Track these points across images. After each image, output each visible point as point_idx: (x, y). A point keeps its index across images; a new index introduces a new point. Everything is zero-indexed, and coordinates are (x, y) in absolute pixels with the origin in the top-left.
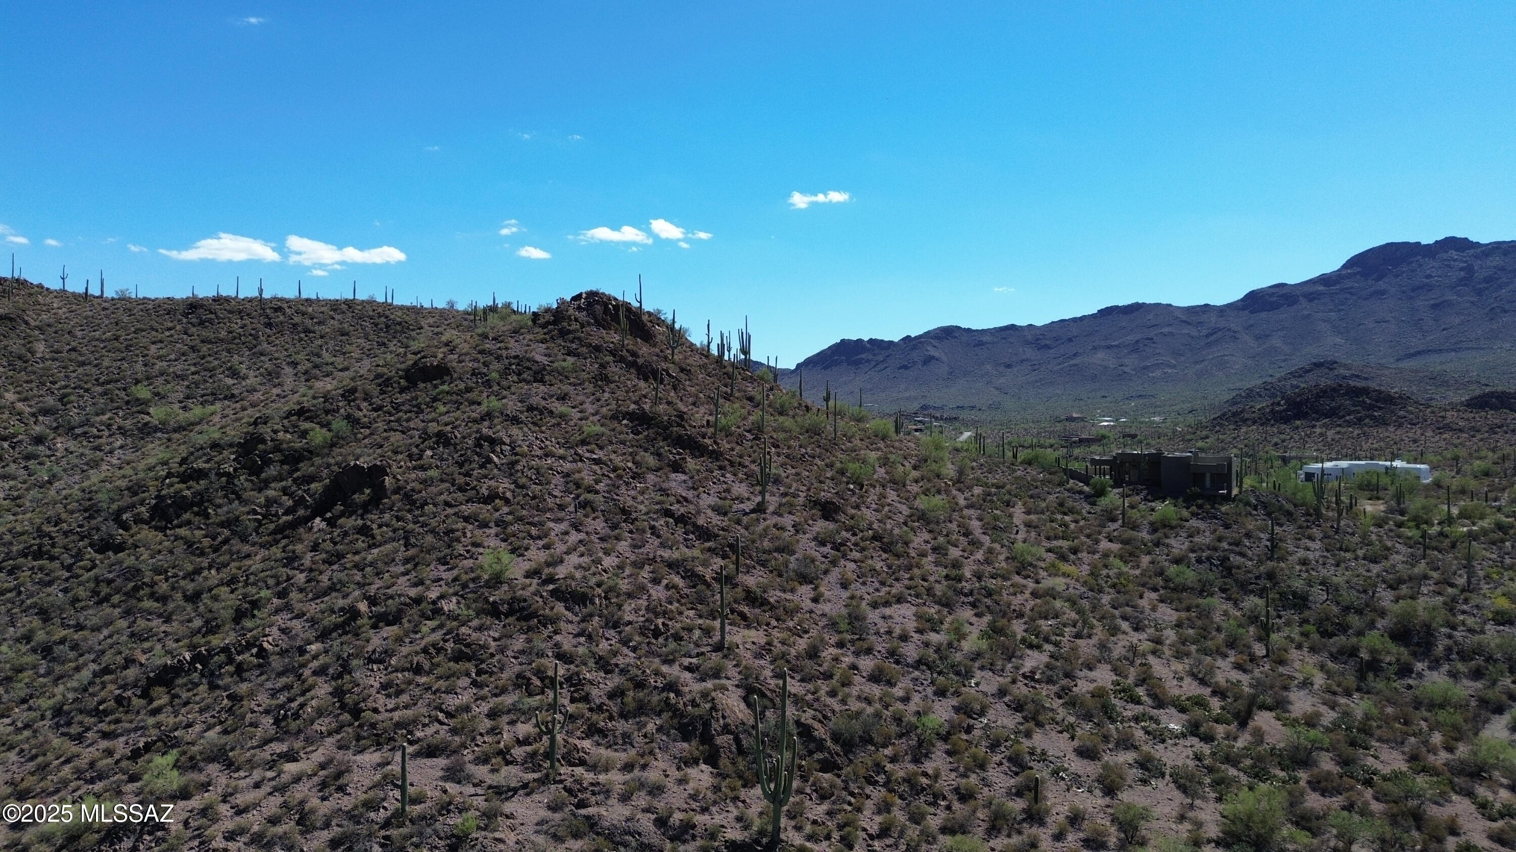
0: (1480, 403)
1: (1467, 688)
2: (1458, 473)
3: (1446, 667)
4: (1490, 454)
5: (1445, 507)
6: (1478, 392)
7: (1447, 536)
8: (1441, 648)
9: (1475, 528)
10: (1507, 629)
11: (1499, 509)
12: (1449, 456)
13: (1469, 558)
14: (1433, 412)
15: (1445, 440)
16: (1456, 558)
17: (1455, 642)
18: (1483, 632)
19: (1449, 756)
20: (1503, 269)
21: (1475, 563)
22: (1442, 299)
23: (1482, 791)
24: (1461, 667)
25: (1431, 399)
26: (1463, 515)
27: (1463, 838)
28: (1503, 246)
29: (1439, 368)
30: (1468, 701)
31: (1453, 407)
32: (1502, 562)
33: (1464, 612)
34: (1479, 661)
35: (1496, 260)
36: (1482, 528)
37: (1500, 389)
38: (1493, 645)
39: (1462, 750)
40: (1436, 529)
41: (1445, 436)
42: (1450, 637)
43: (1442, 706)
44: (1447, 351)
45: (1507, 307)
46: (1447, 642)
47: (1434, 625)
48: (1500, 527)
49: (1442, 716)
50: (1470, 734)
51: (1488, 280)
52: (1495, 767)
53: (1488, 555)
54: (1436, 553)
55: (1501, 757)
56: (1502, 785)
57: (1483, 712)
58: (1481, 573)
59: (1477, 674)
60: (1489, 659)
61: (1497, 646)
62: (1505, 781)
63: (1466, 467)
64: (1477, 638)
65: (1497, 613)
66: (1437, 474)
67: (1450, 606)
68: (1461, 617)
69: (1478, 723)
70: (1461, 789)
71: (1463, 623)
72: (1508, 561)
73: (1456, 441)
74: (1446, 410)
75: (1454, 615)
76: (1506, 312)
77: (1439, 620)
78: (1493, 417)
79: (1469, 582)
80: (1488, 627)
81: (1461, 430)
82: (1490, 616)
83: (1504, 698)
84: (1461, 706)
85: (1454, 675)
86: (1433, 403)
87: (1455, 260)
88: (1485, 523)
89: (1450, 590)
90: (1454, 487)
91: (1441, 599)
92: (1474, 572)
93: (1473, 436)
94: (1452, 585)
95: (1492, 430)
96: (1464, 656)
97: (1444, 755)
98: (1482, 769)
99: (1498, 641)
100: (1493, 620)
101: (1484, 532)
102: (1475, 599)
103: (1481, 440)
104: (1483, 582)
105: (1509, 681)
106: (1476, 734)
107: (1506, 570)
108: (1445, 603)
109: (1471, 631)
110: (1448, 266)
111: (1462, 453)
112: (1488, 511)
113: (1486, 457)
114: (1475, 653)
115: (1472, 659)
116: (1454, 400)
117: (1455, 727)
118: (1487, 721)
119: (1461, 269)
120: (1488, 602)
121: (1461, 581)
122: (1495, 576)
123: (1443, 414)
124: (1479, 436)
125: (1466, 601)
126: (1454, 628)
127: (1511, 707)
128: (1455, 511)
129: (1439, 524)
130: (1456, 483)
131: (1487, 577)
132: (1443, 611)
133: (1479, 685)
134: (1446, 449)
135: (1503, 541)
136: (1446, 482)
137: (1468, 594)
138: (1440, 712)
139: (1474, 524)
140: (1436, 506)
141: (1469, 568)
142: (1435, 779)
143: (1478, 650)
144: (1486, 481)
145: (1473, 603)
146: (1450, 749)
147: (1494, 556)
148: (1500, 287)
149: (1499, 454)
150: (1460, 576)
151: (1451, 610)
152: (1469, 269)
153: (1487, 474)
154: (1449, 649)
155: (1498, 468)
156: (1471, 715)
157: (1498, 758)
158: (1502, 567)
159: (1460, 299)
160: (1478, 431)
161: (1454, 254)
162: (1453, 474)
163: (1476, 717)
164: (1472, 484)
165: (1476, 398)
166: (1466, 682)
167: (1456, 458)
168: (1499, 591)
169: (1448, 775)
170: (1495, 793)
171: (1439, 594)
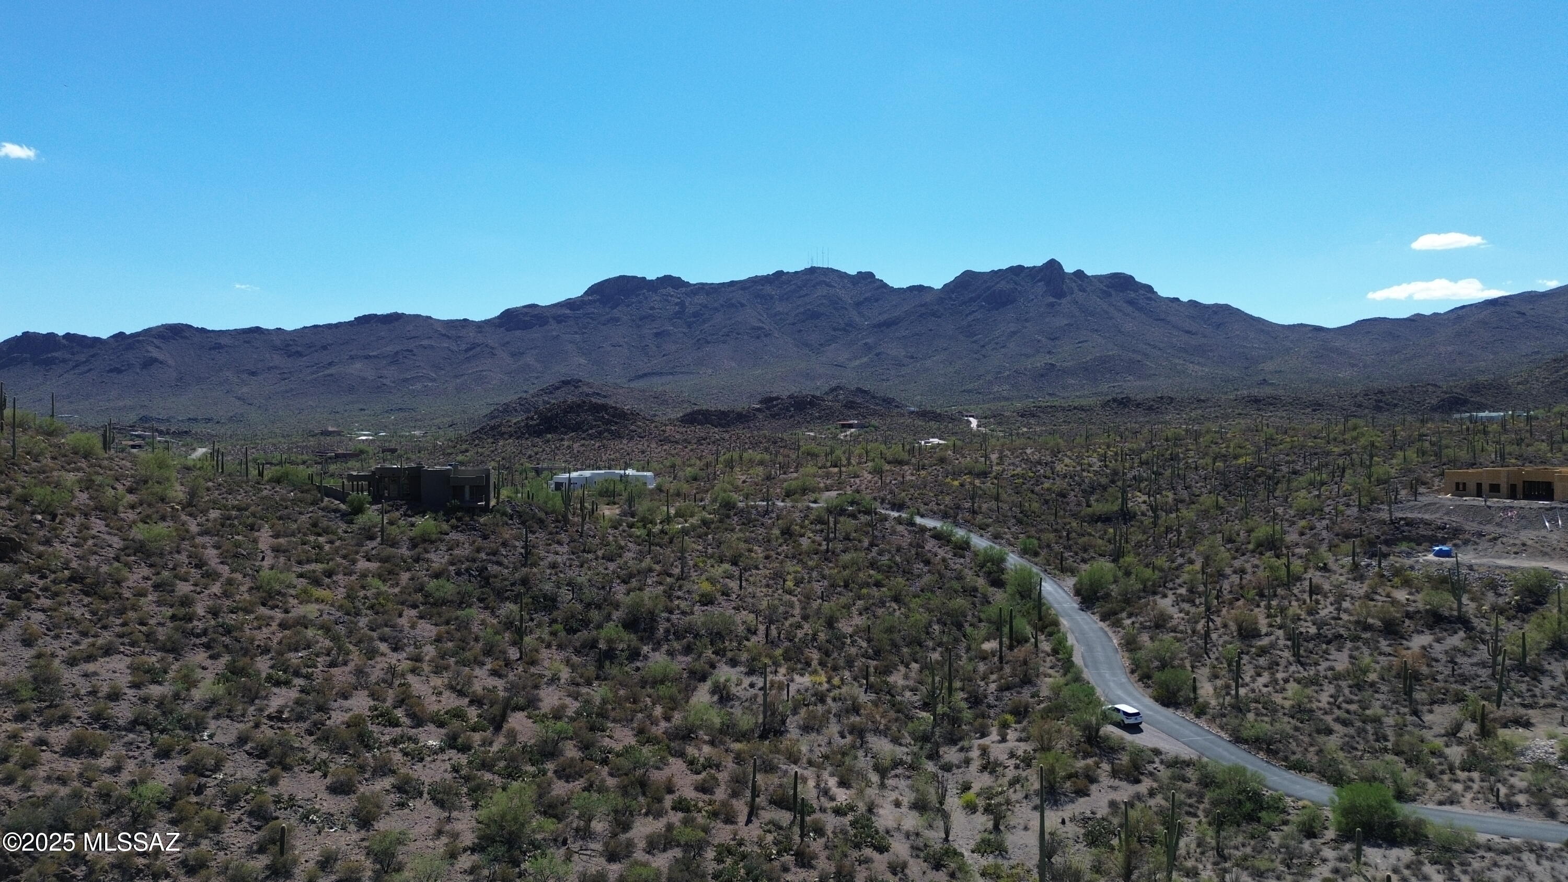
0: (691, 419)
1: (681, 663)
2: (674, 479)
3: (665, 647)
4: (698, 462)
5: (665, 508)
6: (689, 410)
7: (666, 533)
8: (661, 630)
9: (687, 525)
10: (709, 608)
11: (704, 508)
12: (668, 464)
13: (683, 550)
14: (656, 427)
15: (665, 450)
16: (673, 551)
17: (672, 625)
18: (692, 613)
19: (667, 725)
20: (706, 306)
21: (687, 555)
22: (662, 329)
23: (691, 750)
24: (677, 645)
25: (655, 415)
26: (678, 514)
27: (677, 794)
28: (707, 287)
29: (660, 389)
30: (681, 674)
31: (671, 422)
32: (706, 552)
33: (679, 598)
34: (690, 638)
35: (701, 299)
36: (692, 525)
37: (704, 407)
38: (699, 623)
39: (677, 717)
40: (659, 527)
41: (665, 447)
42: (668, 620)
43: (662, 682)
44: (667, 374)
45: (709, 339)
46: (668, 625)
47: (657, 611)
48: (705, 523)
49: (663, 690)
50: (683, 702)
51: (696, 315)
52: (700, 727)
53: (696, 547)
54: (658, 548)
55: (705, 717)
56: (705, 742)
57: (692, 682)
58: (691, 563)
59: (688, 650)
60: (697, 636)
61: (703, 624)
62: (706, 738)
63: (680, 474)
64: (688, 618)
65: (702, 596)
66: (659, 480)
67: (669, 595)
68: (676, 602)
69: (689, 691)
70: (676, 751)
71: (678, 607)
72: (710, 551)
73: (673, 452)
74: (666, 425)
75: (671, 601)
76: (708, 343)
77: (660, 607)
78: (700, 431)
79: (682, 571)
80: (696, 608)
81: (677, 442)
82: (698, 598)
83: (707, 666)
84: (677, 680)
85: (671, 653)
86: (657, 419)
87: (672, 296)
88: (694, 520)
89: (668, 579)
90: (671, 491)
91: (661, 588)
92: (686, 563)
93: (686, 447)
94: (670, 575)
95: (700, 441)
96: (679, 636)
97: (663, 724)
98: (691, 731)
99: (702, 619)
100: (700, 601)
101: (694, 528)
102: (687, 586)
103: (692, 450)
104: (692, 571)
105: (710, 652)
106: (687, 702)
107: (709, 558)
108: (665, 592)
109: (684, 613)
110: (667, 300)
111: (678, 461)
112: (696, 510)
113: (694, 465)
114: (686, 632)
115: (684, 638)
116: (672, 417)
117: (672, 699)
118: (695, 689)
119: (676, 304)
120: (696, 587)
121: (676, 571)
122: (701, 565)
123: (664, 428)
124: (690, 447)
125: (680, 588)
126: (671, 612)
127: (711, 674)
128: (672, 511)
129: (661, 523)
130: (672, 487)
131: (695, 565)
132: (664, 599)
133: (689, 659)
134: (666, 459)
135: (706, 534)
136: (666, 486)
137: (682, 582)
138: (660, 687)
139: (686, 521)
140: (658, 508)
141: (682, 559)
142: (656, 747)
143: (689, 629)
144: (695, 484)
145: (685, 589)
146: (668, 719)
147: (700, 548)
148: (704, 322)
149: (704, 461)
150: (676, 567)
151: (669, 597)
152: (682, 304)
153: (695, 479)
154: (667, 631)
155: (703, 474)
156: (683, 686)
157: (702, 720)
158: (706, 556)
159: (676, 330)
160: (690, 443)
161: (670, 290)
162: (671, 479)
163: (687, 686)
164: (685, 487)
165: (687, 415)
166: (680, 658)
167: (673, 466)
168: (704, 577)
169: (667, 741)
170: (700, 750)
171: (661, 583)
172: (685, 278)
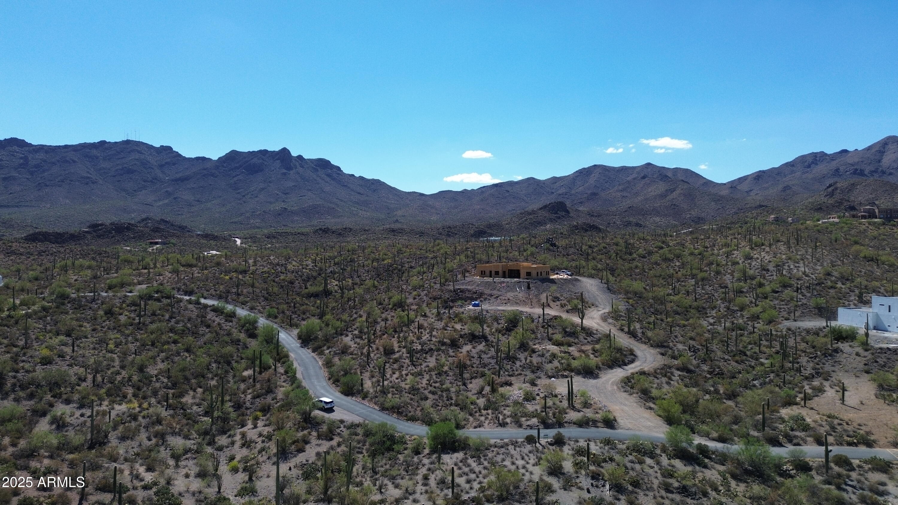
0: (33, 238)
1: (26, 405)
2: (19, 279)
3: (13, 396)
4: (39, 267)
5: (12, 300)
6: (31, 232)
7: (13, 317)
8: (9, 385)
9: (30, 311)
10: (48, 367)
11: (44, 299)
12: (14, 269)
13: (26, 329)
14: (4, 243)
15: (11, 260)
16: (18, 330)
17: (18, 380)
18: (34, 371)
19: (14, 449)
20: (45, 161)
21: (30, 331)
22: (9, 175)
23: (34, 464)
24: (22, 394)
25: (3, 236)
26: (21, 304)
27: (22, 495)
28: (45, 148)
29: (8, 217)
30: (26, 413)
31: (17, 240)
32: (45, 329)
33: (23, 361)
34: (33, 388)
35: (41, 156)
36: (34, 310)
37: (44, 230)
38: (40, 377)
39: (22, 443)
40: (7, 313)
41: (11, 258)
42: (15, 377)
43: (10, 420)
44: (13, 207)
45: (48, 183)
46: (13, 381)
47: (5, 372)
48: (44, 309)
49: (10, 426)
50: (28, 434)
51: (37, 166)
52: (41, 448)
53: (37, 325)
54: (6, 328)
55: (45, 441)
56: (45, 457)
57: (35, 418)
58: (33, 337)
59: (31, 396)
60: (39, 386)
61: (43, 378)
62: (46, 454)
63: (25, 276)
64: (30, 375)
65: (43, 358)
67: (15, 359)
68: (22, 365)
69: (31, 424)
70: (21, 467)
71: (23, 368)
72: (49, 328)
73: (18, 261)
74: (12, 242)
75: (17, 364)
76: (47, 186)
77: (8, 368)
78: (40, 246)
79: (26, 343)
80: (37, 368)
81: (21, 254)
82: (39, 361)
83: (47, 406)
84: (22, 417)
85: (17, 400)
86: (5, 238)
87: (17, 152)
88: (35, 308)
89: (15, 349)
90: (17, 288)
91: (9, 355)
92: (29, 337)
93: (29, 258)
94: (16, 346)
95: (40, 254)
96: (23, 387)
97: (11, 450)
98: (34, 451)
99: (43, 374)
100: (40, 363)
101: (35, 312)
102: (30, 352)
103: (34, 260)
104: (34, 342)
105: (49, 396)
106: (30, 432)
107: (48, 333)
108: (12, 358)
109: (28, 371)
110: (13, 155)
111: (22, 267)
112: (37, 300)
113: (36, 269)
114: (30, 384)
115: (28, 388)
116: (17, 236)
117: (18, 431)
118: (37, 422)
119: (21, 158)
120: (38, 353)
121: (21, 343)
122: (41, 337)
123: (10, 244)
124: (32, 258)
125: (24, 354)
126: (17, 371)
127: (50, 411)
128: (18, 302)
129: (8, 310)
130: (18, 285)
131: (37, 338)
132: (11, 363)
133: (32, 402)
134: (13, 266)
135: (46, 317)
136: (12, 285)
137: (26, 350)
138: (8, 424)
139: (29, 308)
140: (6, 300)
141: (26, 335)
142: (5, 466)
143: (32, 382)
144: (36, 283)
145: (28, 355)
146: (14, 445)
147: (41, 326)
148: (44, 171)
149: (43, 267)
150: (21, 340)
151: (15, 361)
152: (26, 159)
153: (36, 279)
154: (14, 385)
155: (43, 276)
156: (27, 421)
157: (43, 442)
158: (46, 332)
159: (20, 176)
160: (32, 254)
161: (16, 148)
162: (17, 280)
163: (31, 421)
164: (28, 285)
165: (30, 235)
166: (25, 403)
167: (18, 271)
168: (44, 346)
169: (14, 460)
170: (41, 462)
171: (8, 352)
172: (28, 141)
